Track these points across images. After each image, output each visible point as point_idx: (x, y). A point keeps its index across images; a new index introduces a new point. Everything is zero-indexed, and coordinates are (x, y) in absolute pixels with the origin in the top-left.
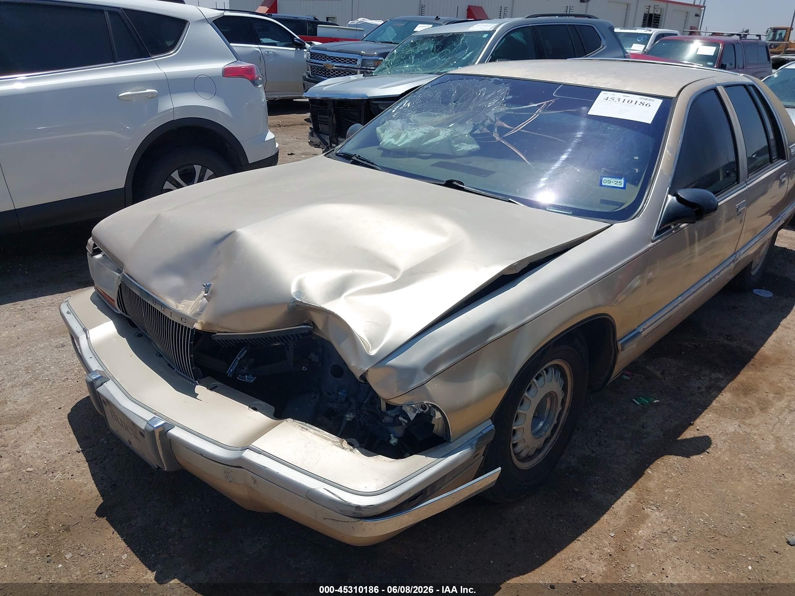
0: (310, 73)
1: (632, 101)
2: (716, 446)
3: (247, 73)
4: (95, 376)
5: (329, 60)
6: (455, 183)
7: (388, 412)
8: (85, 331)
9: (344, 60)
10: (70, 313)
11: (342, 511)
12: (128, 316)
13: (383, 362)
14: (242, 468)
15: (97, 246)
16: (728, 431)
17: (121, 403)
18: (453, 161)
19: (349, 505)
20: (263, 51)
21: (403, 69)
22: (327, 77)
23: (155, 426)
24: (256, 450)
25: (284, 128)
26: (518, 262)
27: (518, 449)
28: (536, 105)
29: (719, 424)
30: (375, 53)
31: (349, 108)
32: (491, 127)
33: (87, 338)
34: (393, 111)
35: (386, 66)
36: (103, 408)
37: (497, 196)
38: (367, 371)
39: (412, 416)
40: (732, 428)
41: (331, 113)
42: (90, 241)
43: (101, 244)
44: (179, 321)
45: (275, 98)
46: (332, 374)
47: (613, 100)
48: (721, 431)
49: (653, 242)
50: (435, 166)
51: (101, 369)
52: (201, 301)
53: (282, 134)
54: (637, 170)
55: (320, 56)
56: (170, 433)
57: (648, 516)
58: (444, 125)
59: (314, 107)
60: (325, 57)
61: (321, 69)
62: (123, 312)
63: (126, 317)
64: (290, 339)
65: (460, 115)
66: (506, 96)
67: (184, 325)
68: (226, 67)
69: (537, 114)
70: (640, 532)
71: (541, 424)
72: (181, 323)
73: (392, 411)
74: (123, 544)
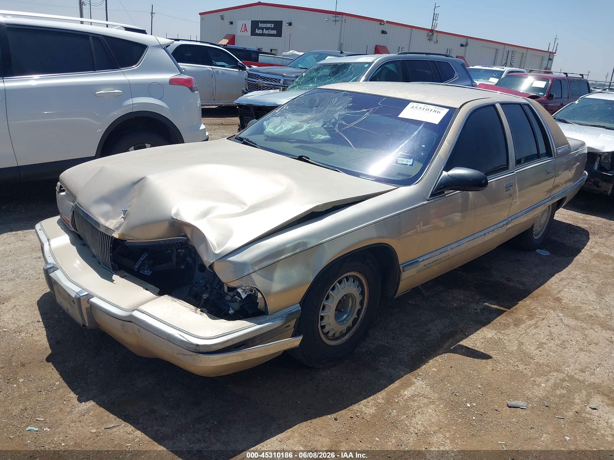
0: (247, 88)
1: (429, 109)
2: (475, 345)
3: (187, 83)
4: (50, 266)
5: (261, 79)
6: (304, 158)
7: (228, 293)
8: (48, 240)
9: (271, 80)
10: (41, 230)
11: (187, 348)
12: (77, 232)
13: (224, 258)
14: (131, 322)
15: (63, 188)
16: (487, 337)
17: (63, 282)
18: (311, 145)
19: (192, 344)
20: (214, 70)
21: (308, 87)
22: (254, 90)
23: (81, 295)
24: (141, 311)
25: (225, 126)
26: (323, 204)
27: (326, 330)
28: (366, 110)
29: (482, 332)
30: (293, 76)
31: (265, 112)
32: (334, 124)
33: (49, 245)
34: (277, 111)
35: (296, 84)
36: (53, 287)
37: (328, 167)
38: (213, 263)
39: (244, 296)
40: (490, 335)
41: (253, 115)
42: (59, 184)
43: (66, 187)
44: (104, 232)
45: (222, 105)
46: (198, 270)
47: (417, 108)
48: (482, 337)
49: (427, 200)
50: (298, 148)
51: (54, 263)
52: (120, 220)
53: (223, 131)
54: (422, 154)
55: (254, 76)
56: (90, 301)
57: (414, 383)
58: (307, 121)
59: (241, 111)
60: (258, 77)
61: (255, 85)
62: (75, 229)
63: (76, 233)
64: (173, 246)
65: (318, 115)
66: (349, 104)
67: (107, 234)
68: (172, 78)
69: (365, 116)
70: (405, 392)
71: (345, 316)
72: (106, 233)
73: (232, 293)
74: (59, 376)
